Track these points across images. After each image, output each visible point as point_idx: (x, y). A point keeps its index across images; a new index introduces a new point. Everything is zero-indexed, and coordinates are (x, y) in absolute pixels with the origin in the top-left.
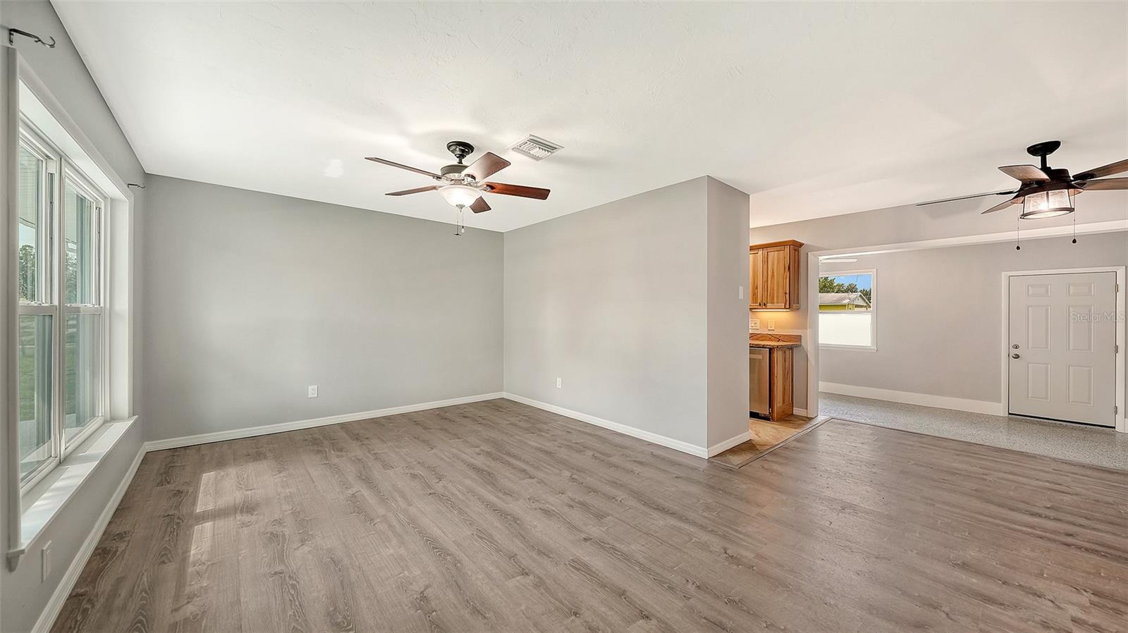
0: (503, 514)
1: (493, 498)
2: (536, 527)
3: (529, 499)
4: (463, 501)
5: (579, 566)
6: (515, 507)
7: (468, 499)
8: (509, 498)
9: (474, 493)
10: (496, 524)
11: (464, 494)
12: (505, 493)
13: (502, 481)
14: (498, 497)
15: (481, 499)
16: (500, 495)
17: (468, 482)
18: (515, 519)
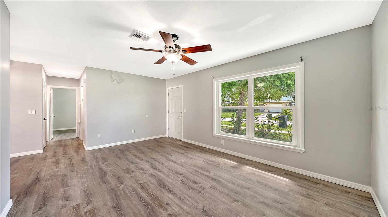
0: (156, 169)
1: (159, 174)
2: (147, 166)
3: (146, 174)
4: (169, 172)
5: (141, 159)
6: (152, 171)
7: (168, 173)
8: (153, 174)
9: (166, 175)
10: (158, 166)
11: (170, 174)
12: (154, 176)
13: (155, 181)
14: (157, 174)
15: (163, 173)
16: (156, 175)
17: (169, 180)
18: (153, 168)
